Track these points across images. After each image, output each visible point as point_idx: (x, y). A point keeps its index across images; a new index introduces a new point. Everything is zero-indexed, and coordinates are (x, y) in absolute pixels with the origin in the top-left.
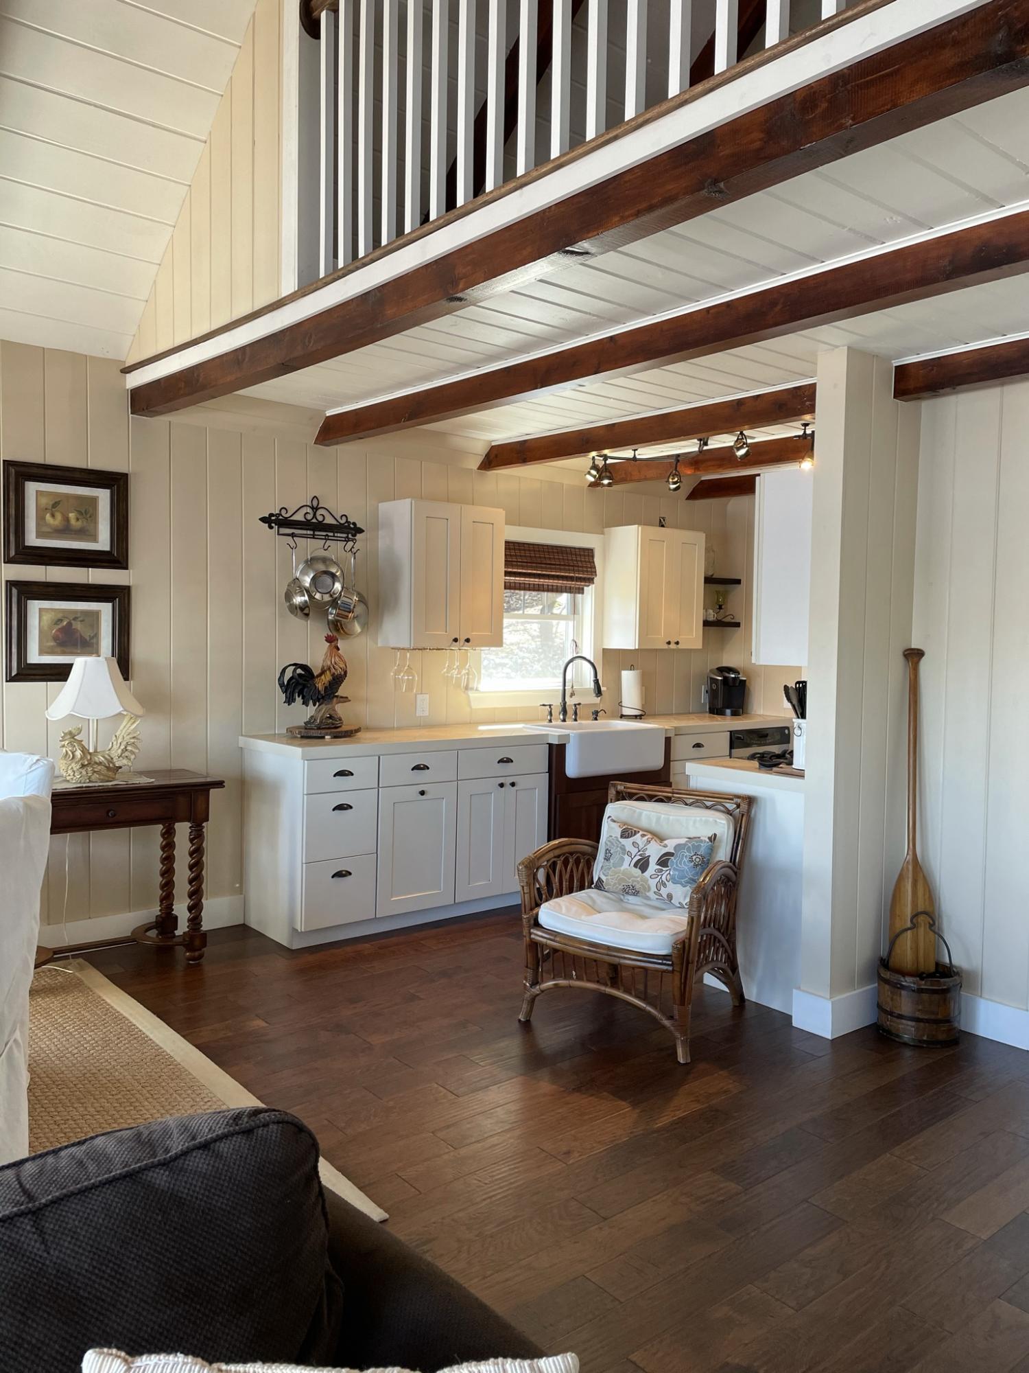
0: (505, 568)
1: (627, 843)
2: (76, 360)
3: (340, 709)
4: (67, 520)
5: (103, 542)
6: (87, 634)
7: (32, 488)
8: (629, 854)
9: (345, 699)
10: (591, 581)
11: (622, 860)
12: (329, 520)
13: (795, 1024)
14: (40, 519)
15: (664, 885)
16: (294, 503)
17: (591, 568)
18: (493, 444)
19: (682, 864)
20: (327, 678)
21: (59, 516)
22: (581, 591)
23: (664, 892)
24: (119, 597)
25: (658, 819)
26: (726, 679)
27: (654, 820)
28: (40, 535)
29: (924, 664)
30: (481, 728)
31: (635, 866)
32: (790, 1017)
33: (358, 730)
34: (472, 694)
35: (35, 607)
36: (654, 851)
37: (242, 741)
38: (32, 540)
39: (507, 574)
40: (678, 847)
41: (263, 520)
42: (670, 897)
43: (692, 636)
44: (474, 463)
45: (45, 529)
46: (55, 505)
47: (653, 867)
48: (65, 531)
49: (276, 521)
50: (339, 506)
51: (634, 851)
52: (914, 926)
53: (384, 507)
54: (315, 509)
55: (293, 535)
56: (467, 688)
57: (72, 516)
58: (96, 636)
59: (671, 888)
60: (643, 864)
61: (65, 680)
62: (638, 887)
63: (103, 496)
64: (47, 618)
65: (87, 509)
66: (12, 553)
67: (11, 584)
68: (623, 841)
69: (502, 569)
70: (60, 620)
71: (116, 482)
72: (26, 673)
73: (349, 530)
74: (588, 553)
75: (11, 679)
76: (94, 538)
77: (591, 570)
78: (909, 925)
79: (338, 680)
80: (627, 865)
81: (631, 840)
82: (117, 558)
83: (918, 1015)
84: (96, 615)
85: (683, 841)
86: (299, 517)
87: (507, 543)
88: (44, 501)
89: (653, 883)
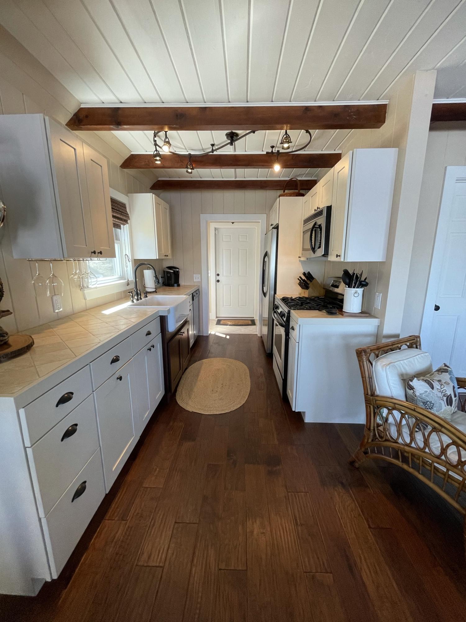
9: (7, 313)
17: (127, 214)
18: (82, 106)
26: (172, 271)
34: (86, 291)
43: (169, 253)
56: (82, 288)
74: (125, 206)
77: (127, 215)
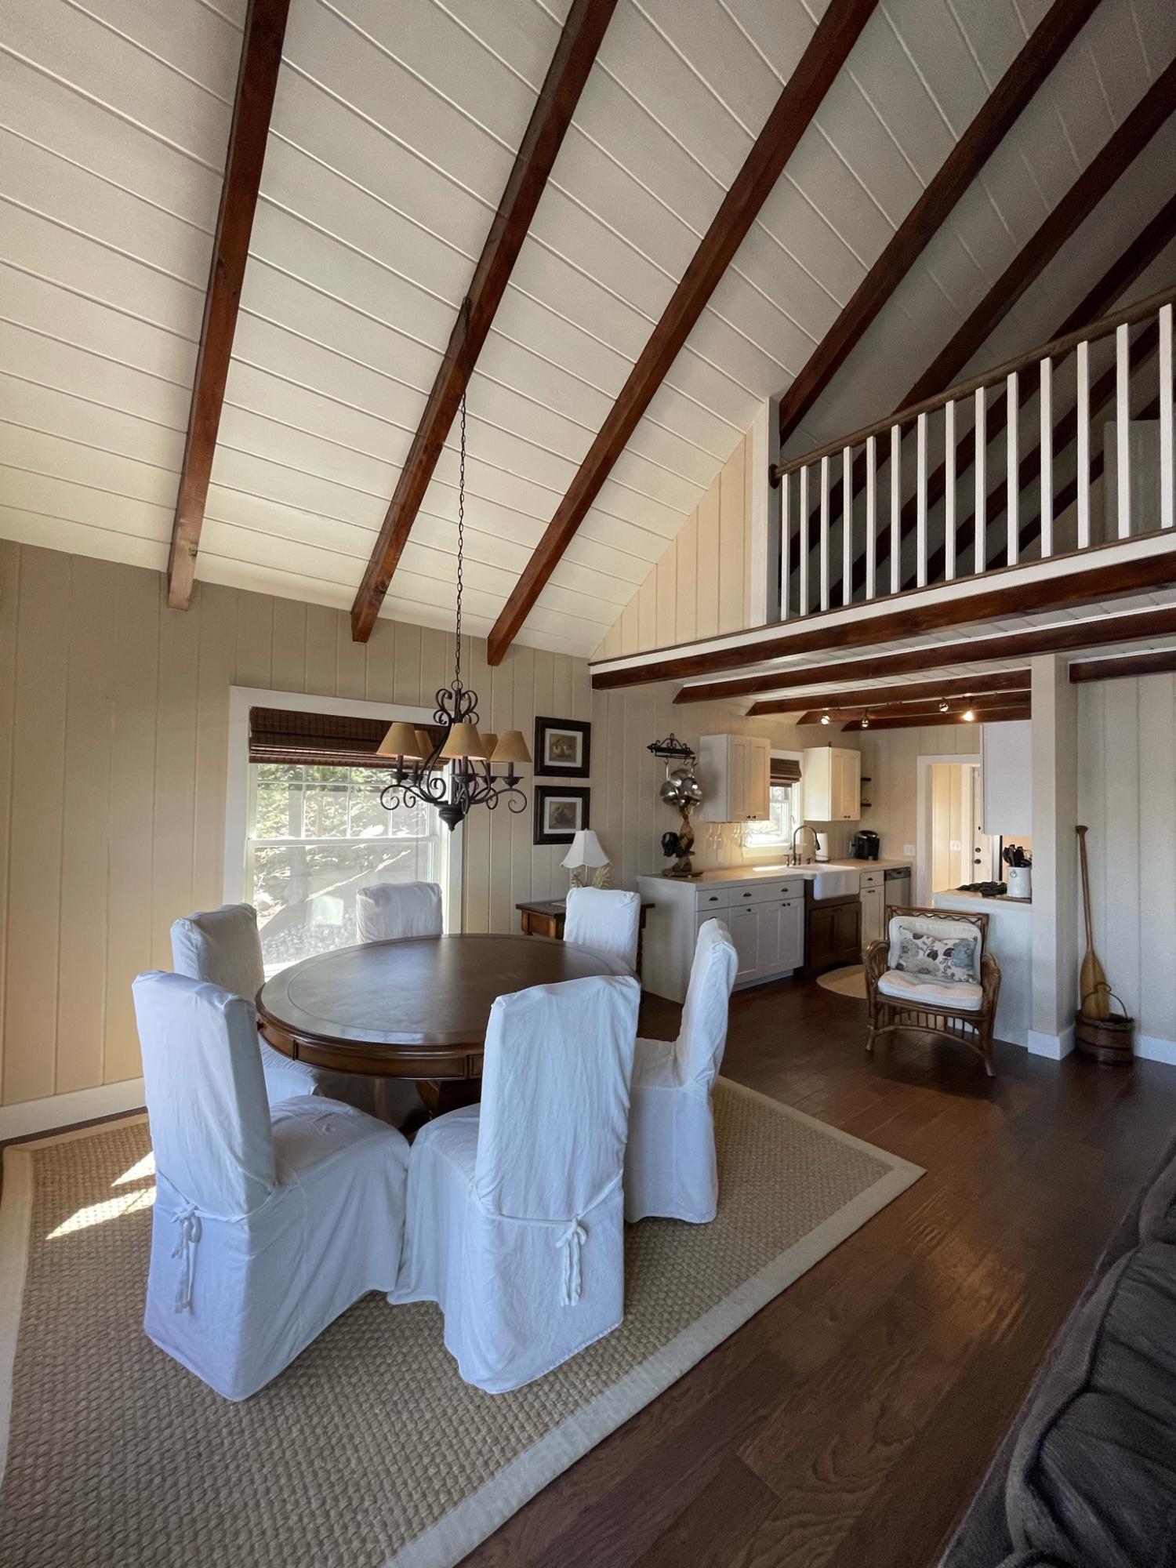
0: (772, 772)
1: (919, 942)
2: (568, 658)
3: (691, 858)
4: (562, 749)
5: (578, 764)
6: (570, 816)
7: (549, 732)
8: (922, 949)
9: (693, 853)
10: (797, 780)
11: (918, 952)
12: (678, 747)
13: (1029, 1051)
14: (551, 749)
15: (950, 967)
16: (661, 737)
17: (799, 773)
18: (758, 701)
19: (961, 955)
20: (684, 842)
21: (559, 748)
22: (790, 786)
23: (949, 972)
24: (584, 793)
25: (928, 928)
26: (869, 838)
27: (925, 928)
28: (551, 759)
29: (1088, 835)
30: (756, 869)
31: (929, 956)
32: (1027, 1049)
33: (701, 873)
34: (744, 849)
35: (548, 800)
36: (940, 948)
37: (639, 878)
38: (548, 762)
39: (772, 777)
40: (955, 945)
41: (649, 747)
42: (953, 975)
43: (855, 813)
44: (743, 712)
45: (554, 756)
46: (558, 741)
47: (941, 957)
48: (562, 756)
49: (655, 748)
50: (684, 738)
51: (925, 947)
52: (1096, 991)
53: (704, 739)
54: (672, 740)
55: (666, 756)
56: (740, 845)
57: (565, 747)
58: (574, 817)
59: (954, 969)
60: (933, 955)
61: (572, 843)
62: (931, 969)
63: (579, 735)
64: (553, 807)
65: (571, 742)
66: (539, 770)
67: (538, 788)
68: (916, 941)
69: (768, 774)
70: (559, 808)
71: (584, 727)
72: (542, 839)
73: (686, 752)
74: (796, 763)
75: (537, 842)
76: (574, 760)
78: (1092, 990)
79: (691, 842)
80: (921, 955)
81: (921, 940)
82: (583, 772)
83: (1114, 1045)
84: (574, 805)
85: (957, 941)
86: (664, 746)
87: (772, 760)
88: (554, 740)
89: (942, 967)
